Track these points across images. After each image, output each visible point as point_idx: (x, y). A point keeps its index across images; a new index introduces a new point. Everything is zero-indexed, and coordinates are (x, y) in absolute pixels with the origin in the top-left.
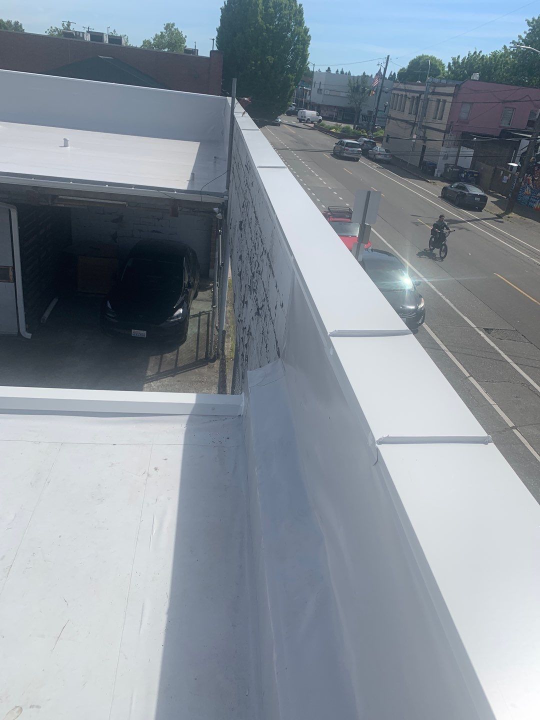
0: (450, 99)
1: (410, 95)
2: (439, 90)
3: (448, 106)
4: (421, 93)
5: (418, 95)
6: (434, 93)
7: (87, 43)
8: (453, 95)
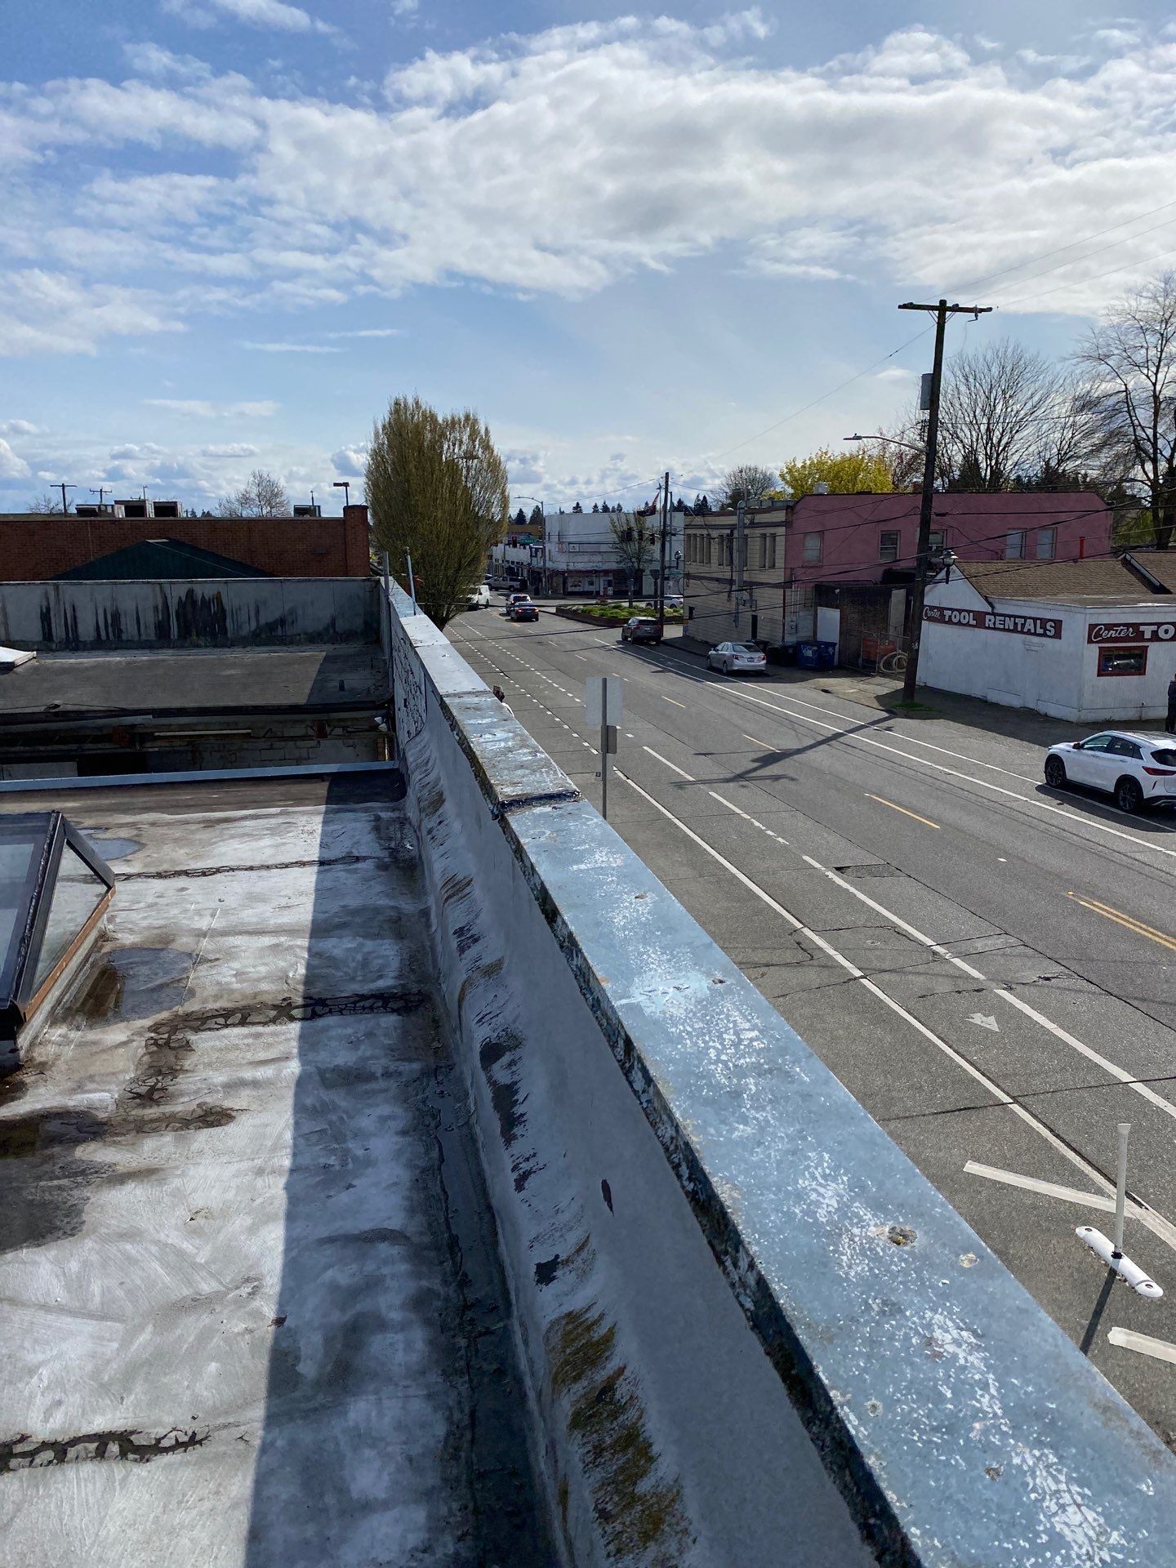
0: (781, 530)
1: (715, 533)
2: (759, 518)
3: (781, 543)
4: (733, 527)
5: (729, 531)
6: (753, 525)
7: (120, 521)
8: (787, 524)
